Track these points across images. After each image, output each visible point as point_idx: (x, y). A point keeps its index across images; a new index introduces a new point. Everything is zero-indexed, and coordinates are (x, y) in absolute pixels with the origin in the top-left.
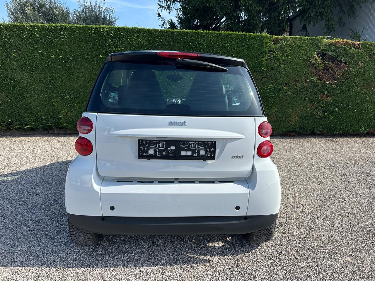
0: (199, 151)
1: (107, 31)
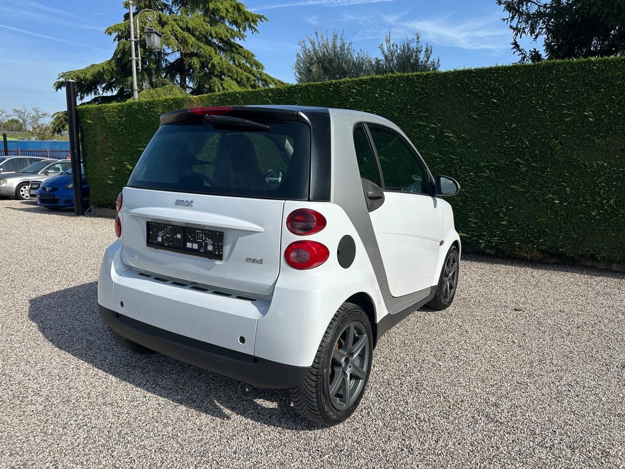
0: (206, 244)
1: (349, 87)
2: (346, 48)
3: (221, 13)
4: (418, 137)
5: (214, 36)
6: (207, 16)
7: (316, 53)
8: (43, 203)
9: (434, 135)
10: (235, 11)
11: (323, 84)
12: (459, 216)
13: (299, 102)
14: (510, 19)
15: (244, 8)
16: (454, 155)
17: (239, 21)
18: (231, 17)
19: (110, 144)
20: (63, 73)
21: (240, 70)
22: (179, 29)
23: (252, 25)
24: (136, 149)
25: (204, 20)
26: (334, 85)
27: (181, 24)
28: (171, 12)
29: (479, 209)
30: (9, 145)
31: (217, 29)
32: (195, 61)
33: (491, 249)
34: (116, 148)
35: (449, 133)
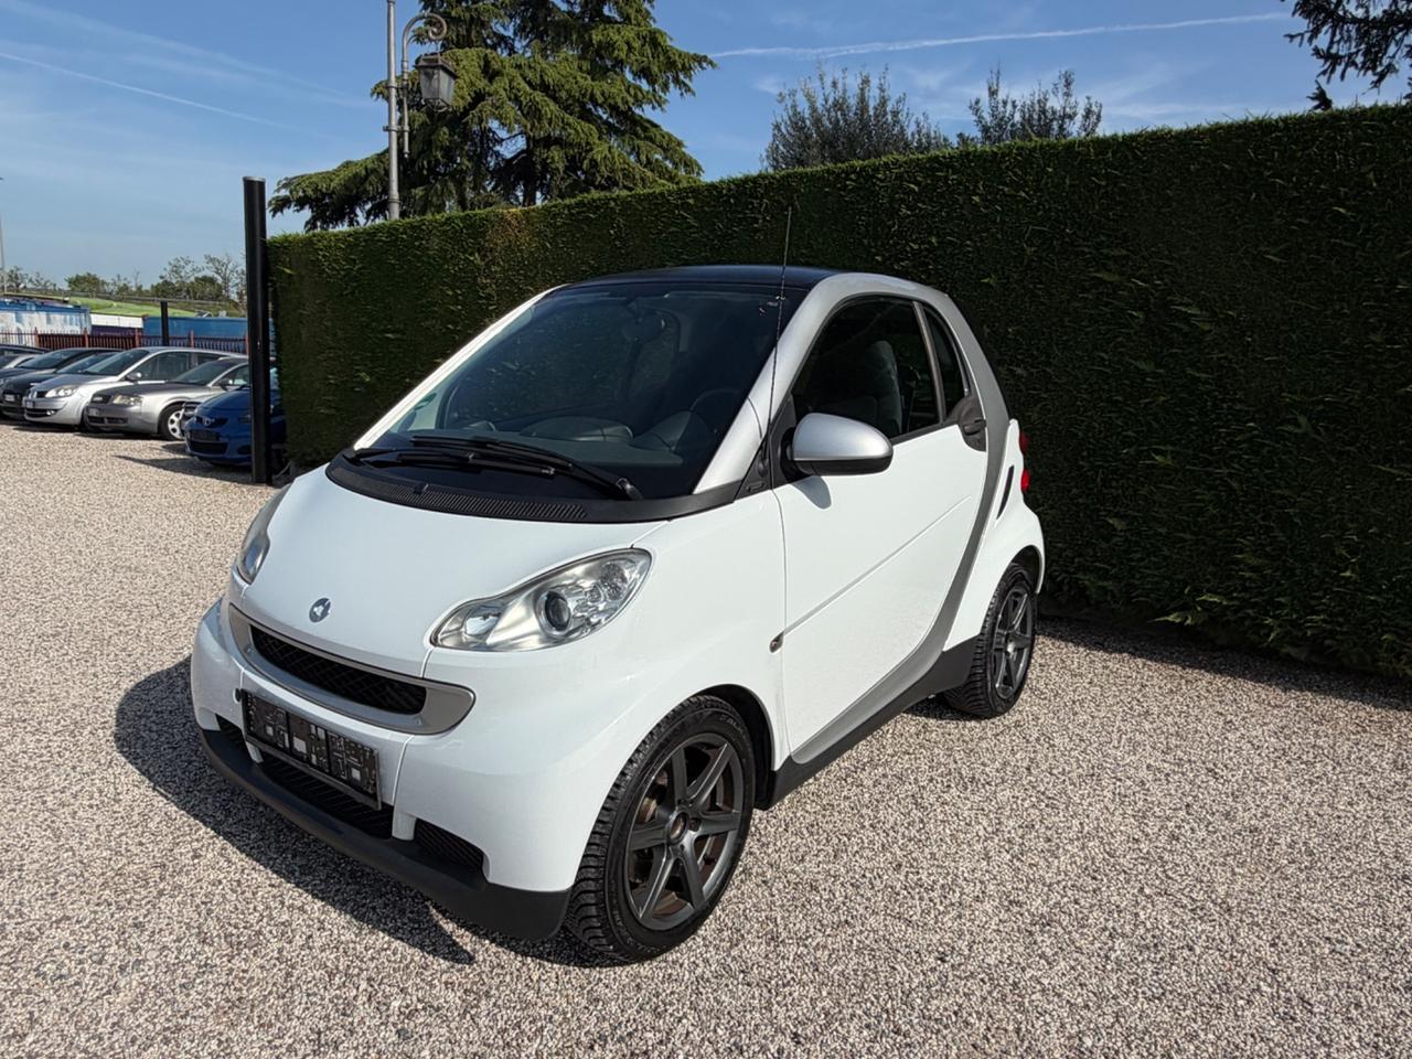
1: (900, 177)
2: (889, 109)
3: (616, 52)
4: (1091, 314)
5: (600, 100)
6: (585, 59)
7: (817, 121)
8: (196, 451)
9: (1141, 309)
10: (647, 47)
11: (828, 171)
12: (1205, 544)
13: (764, 218)
14: (1307, 35)
15: (665, 41)
16: (1198, 370)
17: (655, 69)
18: (637, 60)
19: (329, 324)
20: (286, 179)
21: (649, 174)
22: (524, 85)
23: (682, 77)
24: (380, 336)
25: (580, 68)
26: (859, 174)
27: (530, 75)
28: (512, 51)
29: (1269, 529)
30: (172, 325)
31: (605, 86)
32: (556, 156)
33: (1298, 646)
34: (340, 334)
35: (1187, 305)
